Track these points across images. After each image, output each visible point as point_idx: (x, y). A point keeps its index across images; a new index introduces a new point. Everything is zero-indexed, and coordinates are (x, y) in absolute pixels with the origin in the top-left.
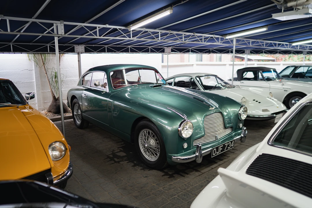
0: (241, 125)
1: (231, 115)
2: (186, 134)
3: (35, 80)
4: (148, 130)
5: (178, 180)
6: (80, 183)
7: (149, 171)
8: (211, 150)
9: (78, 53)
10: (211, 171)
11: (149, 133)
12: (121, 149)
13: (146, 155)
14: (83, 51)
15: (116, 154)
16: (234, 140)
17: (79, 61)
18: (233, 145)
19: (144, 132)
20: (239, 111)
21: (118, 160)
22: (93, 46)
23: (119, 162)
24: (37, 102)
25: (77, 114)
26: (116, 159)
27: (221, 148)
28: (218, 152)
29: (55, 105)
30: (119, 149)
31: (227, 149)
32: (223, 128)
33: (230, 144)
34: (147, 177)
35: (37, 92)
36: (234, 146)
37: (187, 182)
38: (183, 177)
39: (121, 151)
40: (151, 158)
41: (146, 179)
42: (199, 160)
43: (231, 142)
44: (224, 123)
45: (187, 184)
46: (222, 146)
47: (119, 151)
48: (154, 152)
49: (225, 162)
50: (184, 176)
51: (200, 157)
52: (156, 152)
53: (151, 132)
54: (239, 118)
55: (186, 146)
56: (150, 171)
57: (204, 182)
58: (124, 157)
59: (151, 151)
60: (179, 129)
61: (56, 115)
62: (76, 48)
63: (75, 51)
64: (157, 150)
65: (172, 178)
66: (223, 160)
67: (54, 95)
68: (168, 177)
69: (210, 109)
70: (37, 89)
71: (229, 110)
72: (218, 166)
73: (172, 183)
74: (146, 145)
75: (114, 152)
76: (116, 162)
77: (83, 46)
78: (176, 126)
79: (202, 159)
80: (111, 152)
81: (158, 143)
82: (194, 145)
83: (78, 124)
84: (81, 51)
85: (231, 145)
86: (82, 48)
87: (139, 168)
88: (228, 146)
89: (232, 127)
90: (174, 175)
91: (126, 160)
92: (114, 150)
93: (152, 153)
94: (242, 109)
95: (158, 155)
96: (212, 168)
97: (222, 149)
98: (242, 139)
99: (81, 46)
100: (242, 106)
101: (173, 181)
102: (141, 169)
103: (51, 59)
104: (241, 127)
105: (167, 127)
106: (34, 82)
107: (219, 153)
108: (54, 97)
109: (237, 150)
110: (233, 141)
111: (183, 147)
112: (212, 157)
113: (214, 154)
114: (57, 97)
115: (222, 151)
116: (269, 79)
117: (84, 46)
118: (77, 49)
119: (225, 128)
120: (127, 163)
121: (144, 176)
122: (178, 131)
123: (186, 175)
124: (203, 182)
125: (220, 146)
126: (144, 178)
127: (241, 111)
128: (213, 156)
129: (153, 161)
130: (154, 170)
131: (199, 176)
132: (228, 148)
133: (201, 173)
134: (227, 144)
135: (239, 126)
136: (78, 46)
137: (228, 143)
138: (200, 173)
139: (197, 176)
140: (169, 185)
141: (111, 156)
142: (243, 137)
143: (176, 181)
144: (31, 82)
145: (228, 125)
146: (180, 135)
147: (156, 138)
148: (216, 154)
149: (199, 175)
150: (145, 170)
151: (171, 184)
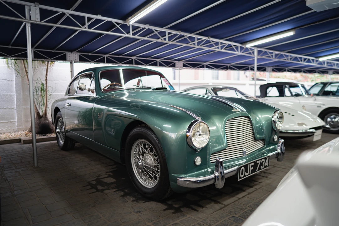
0: (276, 138)
1: (262, 124)
2: (199, 142)
3: (15, 93)
4: (143, 141)
5: (188, 216)
6: (31, 222)
7: (144, 202)
8: (238, 169)
9: (71, 62)
10: (237, 202)
11: (145, 145)
12: (111, 174)
13: (141, 180)
14: (77, 60)
15: (102, 180)
16: (269, 157)
17: (71, 71)
18: (268, 163)
19: (138, 145)
20: (273, 117)
21: (103, 188)
22: (90, 54)
23: (102, 191)
24: (16, 120)
25: (60, 131)
26: (99, 187)
27: (252, 166)
28: (247, 173)
29: (39, 124)
30: (107, 174)
31: (260, 169)
32: (252, 140)
33: (263, 162)
34: (140, 212)
35: (17, 107)
36: (268, 165)
37: (201, 219)
38: (195, 212)
39: (110, 176)
40: (149, 184)
41: (137, 215)
42: (220, 185)
43: (265, 159)
44: (253, 133)
45: (202, 223)
46: (253, 164)
47: (107, 176)
48: (153, 174)
49: (257, 189)
50: (197, 211)
51: (222, 179)
52: (155, 173)
53: (147, 143)
54: (274, 127)
55: (198, 161)
56: (146, 203)
57: (229, 219)
58: (112, 183)
59: (148, 174)
60: (188, 134)
61: (39, 135)
62: (69, 55)
63: (67, 59)
64: (156, 170)
65: (179, 214)
66: (253, 187)
67: (38, 111)
68: (173, 211)
69: (233, 111)
70: (17, 104)
71: (260, 116)
72: (247, 195)
73: (178, 221)
74: (140, 164)
75: (100, 177)
76: (98, 190)
77: (77, 54)
78: (183, 130)
79: (224, 182)
80: (96, 177)
81: (157, 161)
82: (211, 162)
83: (61, 145)
84: (75, 60)
85: (265, 163)
86: (76, 56)
87: (129, 199)
88: (261, 164)
89: (263, 140)
90: (182, 209)
91: (113, 188)
92: (101, 175)
93: (150, 176)
94: (277, 115)
95: (158, 177)
96: (239, 199)
97: (252, 168)
98: (279, 157)
99: (75, 54)
100: (277, 111)
101: (180, 218)
102: (133, 201)
103: (36, 68)
104: (276, 140)
105: (170, 134)
106: (14, 95)
107: (249, 174)
108: (38, 114)
109: (271, 174)
110: (267, 157)
111: (195, 163)
112: (239, 180)
113: (242, 176)
114: (41, 114)
115: (252, 172)
116: (297, 95)
117: (79, 53)
118: (69, 57)
119: (255, 139)
120: (114, 191)
121: (136, 210)
122: (187, 137)
123: (201, 209)
124: (227, 218)
125: (250, 164)
126: (135, 214)
127: (275, 117)
128: (240, 178)
129: (149, 187)
130: (152, 202)
131: (220, 211)
132: (262, 167)
133: (224, 206)
134: (259, 162)
135: (273, 139)
136: (70, 54)
137: (261, 160)
138: (221, 206)
139: (217, 210)
140: (173, 224)
141: (94, 183)
142: (280, 154)
143: (184, 218)
144: (11, 95)
145: (258, 136)
146: (189, 144)
147: (155, 153)
148: (245, 176)
149: (221, 209)
150: (138, 202)
151: (176, 223)
